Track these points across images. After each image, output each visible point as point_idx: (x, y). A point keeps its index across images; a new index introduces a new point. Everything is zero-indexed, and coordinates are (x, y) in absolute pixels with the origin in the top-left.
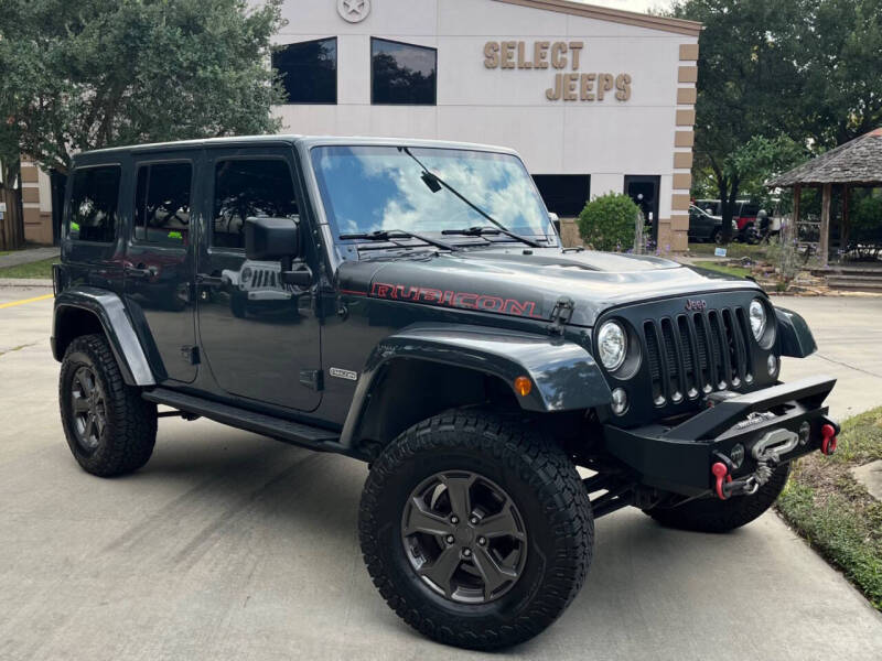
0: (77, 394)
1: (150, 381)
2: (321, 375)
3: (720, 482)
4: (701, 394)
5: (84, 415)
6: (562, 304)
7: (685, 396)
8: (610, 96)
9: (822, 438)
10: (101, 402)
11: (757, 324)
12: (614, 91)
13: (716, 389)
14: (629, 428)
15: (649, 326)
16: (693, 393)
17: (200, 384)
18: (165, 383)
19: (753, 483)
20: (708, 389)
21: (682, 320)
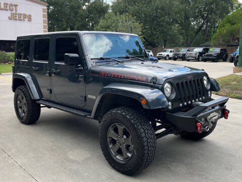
0: (19, 102)
1: (38, 98)
2: (85, 97)
3: (199, 128)
4: (192, 102)
5: (21, 108)
6: (154, 78)
7: (187, 103)
8: (26, 20)
9: (225, 114)
10: (25, 104)
11: (205, 82)
12: (27, 19)
13: (195, 101)
14: (172, 113)
15: (177, 84)
16: (190, 102)
17: (52, 99)
18: (43, 99)
19: (207, 128)
20: (193, 101)
21: (186, 82)
